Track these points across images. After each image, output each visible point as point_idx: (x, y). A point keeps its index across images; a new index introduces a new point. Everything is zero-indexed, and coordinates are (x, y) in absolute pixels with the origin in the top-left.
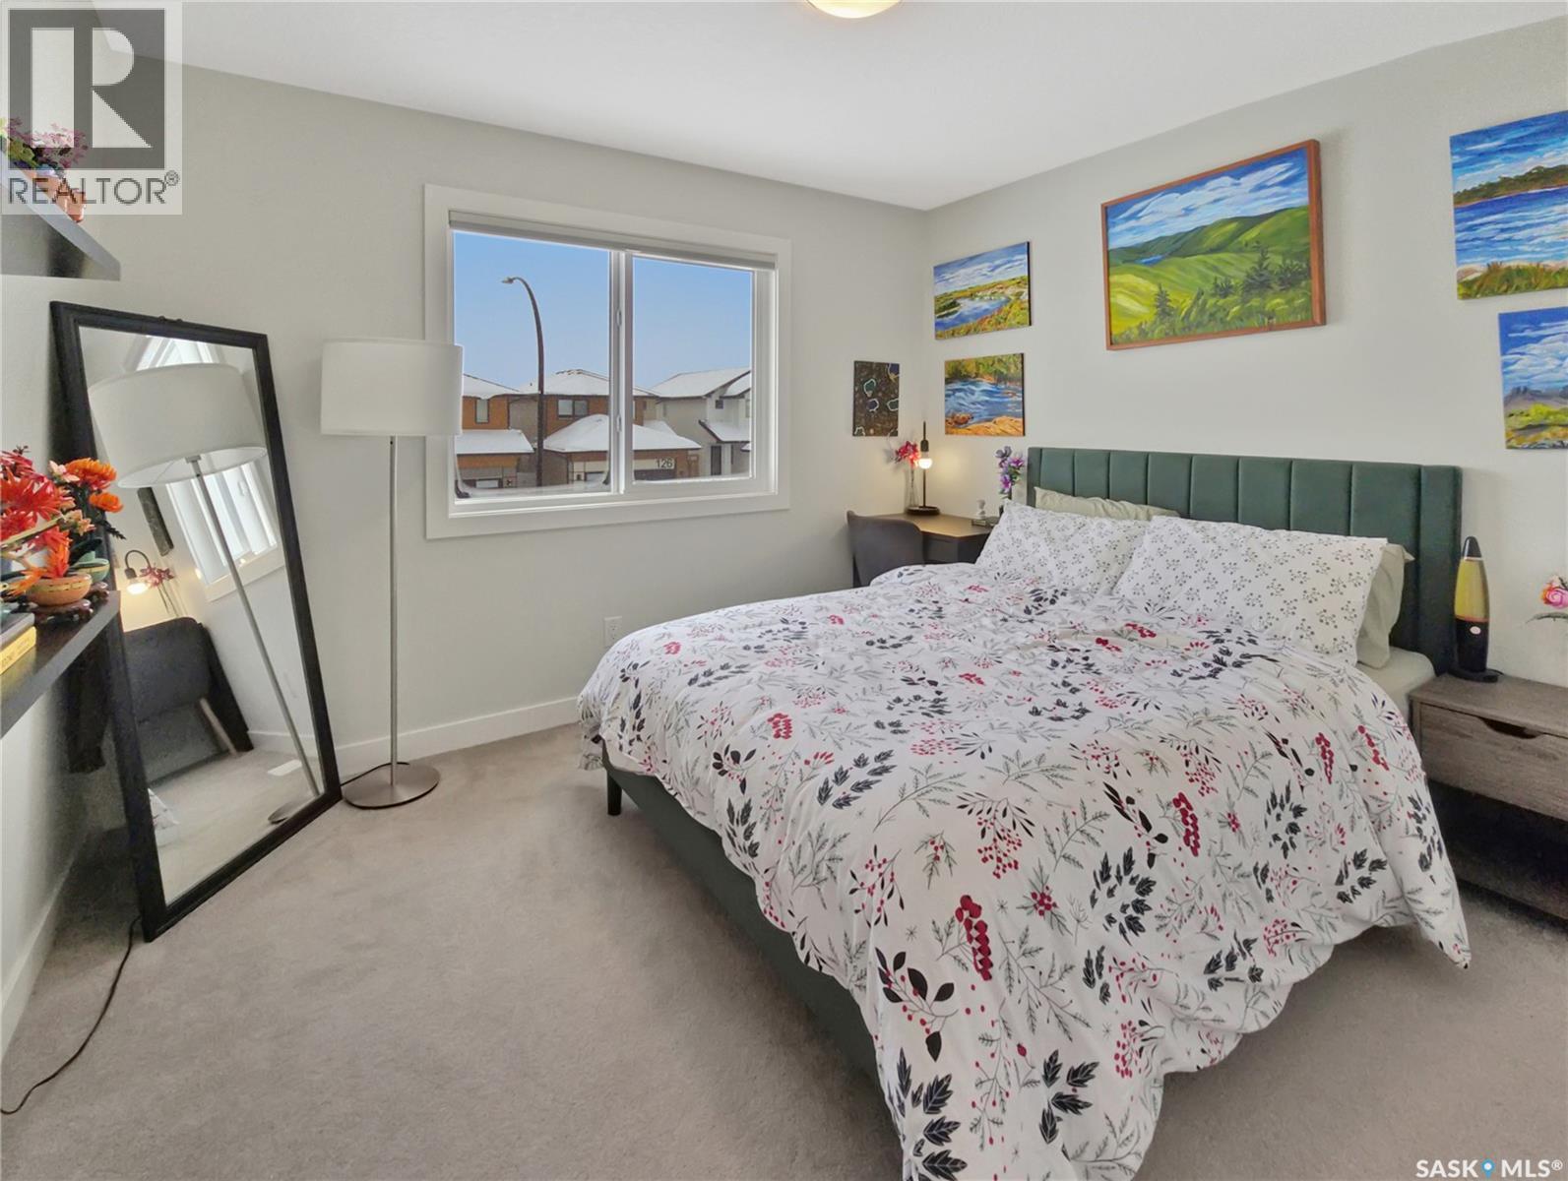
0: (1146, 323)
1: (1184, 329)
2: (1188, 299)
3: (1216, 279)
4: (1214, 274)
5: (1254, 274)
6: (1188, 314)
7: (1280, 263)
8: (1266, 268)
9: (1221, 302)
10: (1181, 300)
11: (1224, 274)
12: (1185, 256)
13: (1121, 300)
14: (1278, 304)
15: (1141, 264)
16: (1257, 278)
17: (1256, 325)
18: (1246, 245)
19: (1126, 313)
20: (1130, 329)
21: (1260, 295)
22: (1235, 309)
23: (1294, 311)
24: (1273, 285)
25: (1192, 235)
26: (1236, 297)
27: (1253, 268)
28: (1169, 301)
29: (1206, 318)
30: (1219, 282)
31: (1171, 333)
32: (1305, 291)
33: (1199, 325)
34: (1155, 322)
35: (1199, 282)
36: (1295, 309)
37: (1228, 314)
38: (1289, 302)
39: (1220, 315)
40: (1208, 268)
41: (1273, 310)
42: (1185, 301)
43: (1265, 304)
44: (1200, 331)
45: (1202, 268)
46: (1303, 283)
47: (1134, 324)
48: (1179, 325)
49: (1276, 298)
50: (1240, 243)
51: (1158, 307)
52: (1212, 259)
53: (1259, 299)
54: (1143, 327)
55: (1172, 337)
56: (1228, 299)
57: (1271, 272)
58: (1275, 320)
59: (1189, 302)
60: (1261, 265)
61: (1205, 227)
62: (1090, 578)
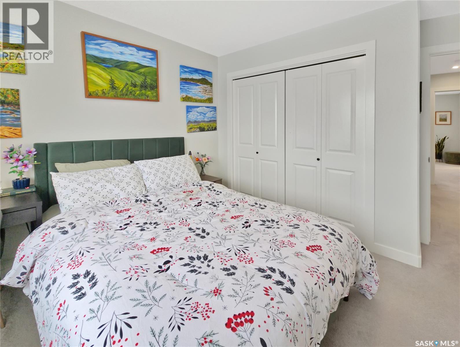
0: (105, 89)
1: (121, 95)
2: (122, 85)
3: (132, 81)
4: (131, 79)
5: (143, 83)
6: (122, 90)
7: (150, 82)
8: (146, 82)
9: (133, 89)
10: (120, 85)
11: (134, 80)
12: (121, 69)
13: (92, 77)
14: (150, 94)
15: (102, 65)
16: (144, 84)
17: (144, 98)
18: (141, 73)
19: (95, 83)
20: (98, 91)
21: (145, 90)
22: (138, 92)
23: (154, 97)
24: (148, 88)
25: (124, 62)
26: (138, 89)
27: (143, 81)
28: (115, 83)
29: (129, 93)
30: (133, 82)
31: (116, 96)
32: (156, 92)
33: (126, 95)
34: (109, 90)
35: (126, 80)
36: (154, 96)
37: (136, 93)
38: (152, 94)
39: (133, 93)
40: (129, 76)
41: (148, 95)
42: (121, 85)
43: (146, 93)
44: (127, 97)
45: (126, 75)
46: (155, 89)
47: (100, 89)
48: (119, 94)
49: (148, 92)
50: (139, 72)
51: (110, 85)
52: (130, 73)
53: (144, 91)
54: (104, 91)
55: (116, 97)
56: (136, 88)
57: (148, 84)
58: (149, 98)
59: (122, 86)
60: (145, 81)
61: (128, 62)
62: (138, 189)
